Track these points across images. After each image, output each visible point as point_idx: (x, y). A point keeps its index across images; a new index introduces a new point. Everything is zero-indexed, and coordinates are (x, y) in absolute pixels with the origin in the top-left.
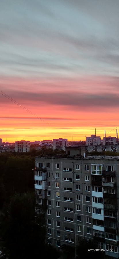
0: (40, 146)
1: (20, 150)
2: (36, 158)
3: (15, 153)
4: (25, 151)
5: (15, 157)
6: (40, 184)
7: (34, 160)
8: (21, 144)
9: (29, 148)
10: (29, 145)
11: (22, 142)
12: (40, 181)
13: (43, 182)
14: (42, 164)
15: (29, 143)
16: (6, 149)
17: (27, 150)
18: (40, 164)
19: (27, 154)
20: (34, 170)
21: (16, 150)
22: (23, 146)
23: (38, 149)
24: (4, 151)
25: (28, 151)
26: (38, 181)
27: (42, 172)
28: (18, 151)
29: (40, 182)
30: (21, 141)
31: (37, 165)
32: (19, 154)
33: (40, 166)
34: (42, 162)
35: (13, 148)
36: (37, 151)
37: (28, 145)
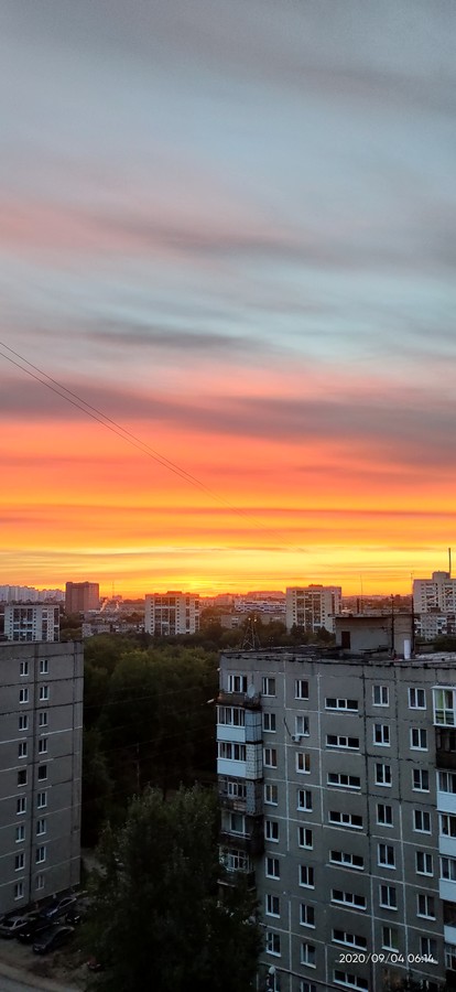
0: (237, 613)
1: (165, 629)
2: (223, 659)
3: (144, 637)
4: (181, 629)
5: (145, 653)
6: (237, 758)
7: (214, 664)
8: (166, 604)
9: (197, 618)
10: (197, 608)
11: (171, 599)
12: (237, 747)
13: (251, 749)
14: (245, 679)
15: (197, 603)
16: (111, 624)
17: (188, 626)
18: (237, 679)
19: (188, 641)
20: (216, 702)
21: (149, 626)
22: (173, 611)
23: (230, 622)
24: (105, 629)
25: (192, 631)
26: (229, 746)
27: (247, 711)
28: (157, 633)
29: (238, 751)
30: (169, 592)
31: (227, 685)
32: (162, 640)
33: (237, 688)
34: (245, 674)
35: (137, 618)
36: (226, 630)
37: (192, 607)
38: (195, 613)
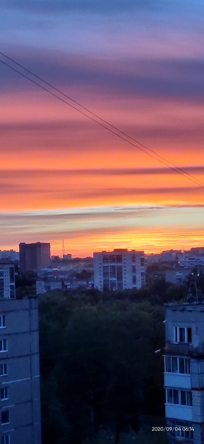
0: (181, 269)
1: (113, 284)
2: (169, 312)
3: (93, 293)
4: (127, 284)
5: (94, 308)
6: (183, 403)
7: (160, 317)
8: (114, 261)
9: (142, 274)
10: (142, 265)
11: (118, 256)
12: (183, 393)
13: (196, 394)
14: (189, 331)
15: (142, 260)
16: (63, 281)
17: (134, 281)
18: (182, 330)
19: (136, 295)
20: (163, 352)
21: (98, 282)
22: (120, 268)
23: (174, 278)
24: (56, 286)
25: (138, 286)
26: (176, 392)
27: (192, 360)
28: (105, 288)
29: (185, 397)
30: (116, 250)
31: (173, 336)
32: (110, 295)
33: (182, 339)
34: (189, 325)
35: (86, 275)
36: (169, 284)
37: (137, 264)
38: (140, 269)
